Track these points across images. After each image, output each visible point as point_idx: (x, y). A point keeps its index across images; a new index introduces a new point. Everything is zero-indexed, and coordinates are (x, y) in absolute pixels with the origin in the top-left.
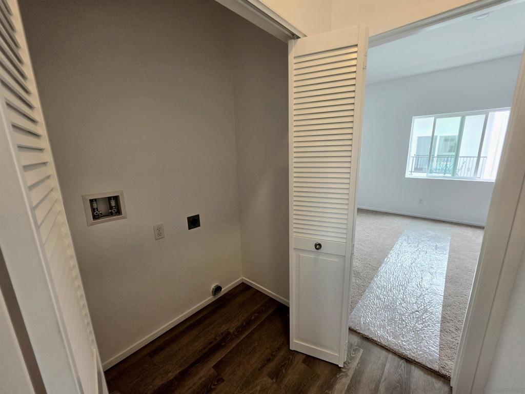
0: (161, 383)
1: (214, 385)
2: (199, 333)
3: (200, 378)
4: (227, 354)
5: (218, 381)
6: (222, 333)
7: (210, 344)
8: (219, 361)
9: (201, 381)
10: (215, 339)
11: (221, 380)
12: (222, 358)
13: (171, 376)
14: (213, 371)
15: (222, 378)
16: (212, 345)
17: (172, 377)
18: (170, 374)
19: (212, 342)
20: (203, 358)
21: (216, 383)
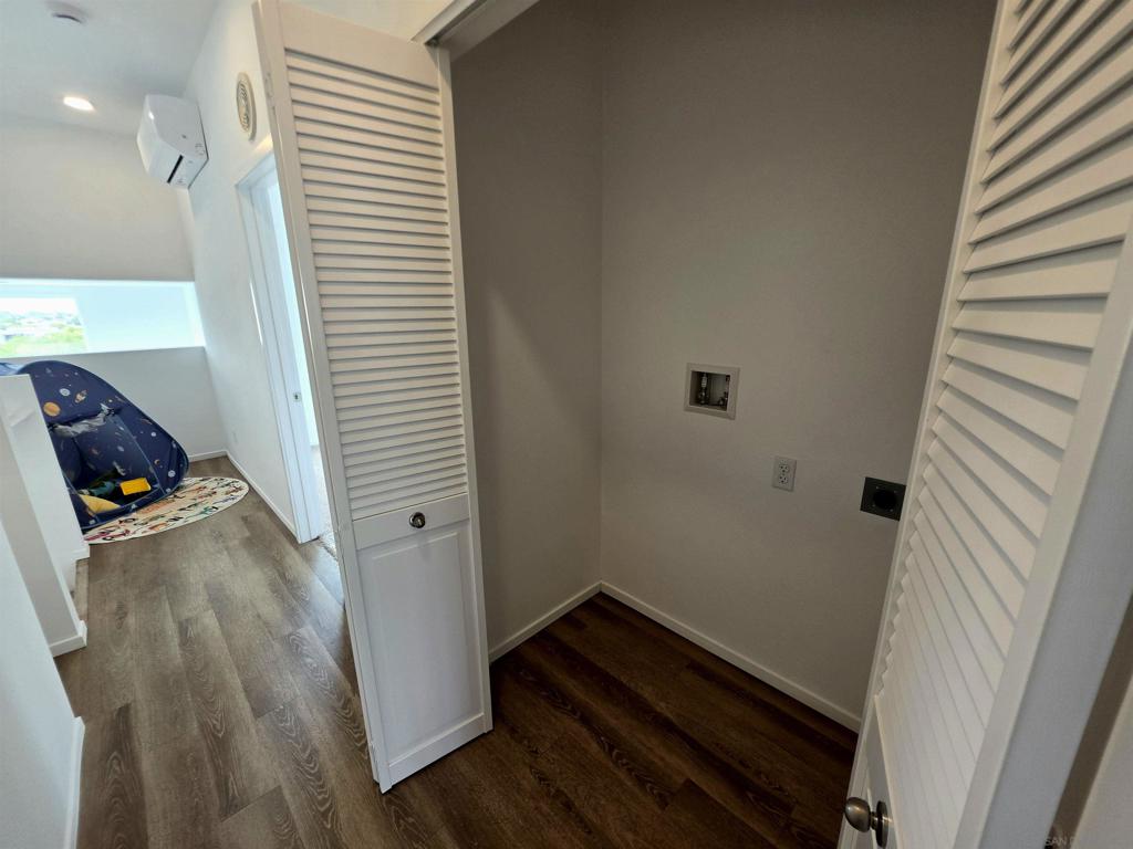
0: (646, 695)
1: (652, 789)
2: (762, 734)
3: (662, 759)
4: (726, 811)
5: (660, 795)
6: (780, 789)
7: (742, 763)
8: (704, 793)
9: (656, 760)
10: (758, 773)
11: (663, 803)
12: (712, 799)
13: (661, 707)
14: (681, 781)
15: (667, 805)
16: (741, 769)
17: (658, 709)
18: (663, 704)
19: (747, 767)
20: (705, 756)
21: (655, 792)
